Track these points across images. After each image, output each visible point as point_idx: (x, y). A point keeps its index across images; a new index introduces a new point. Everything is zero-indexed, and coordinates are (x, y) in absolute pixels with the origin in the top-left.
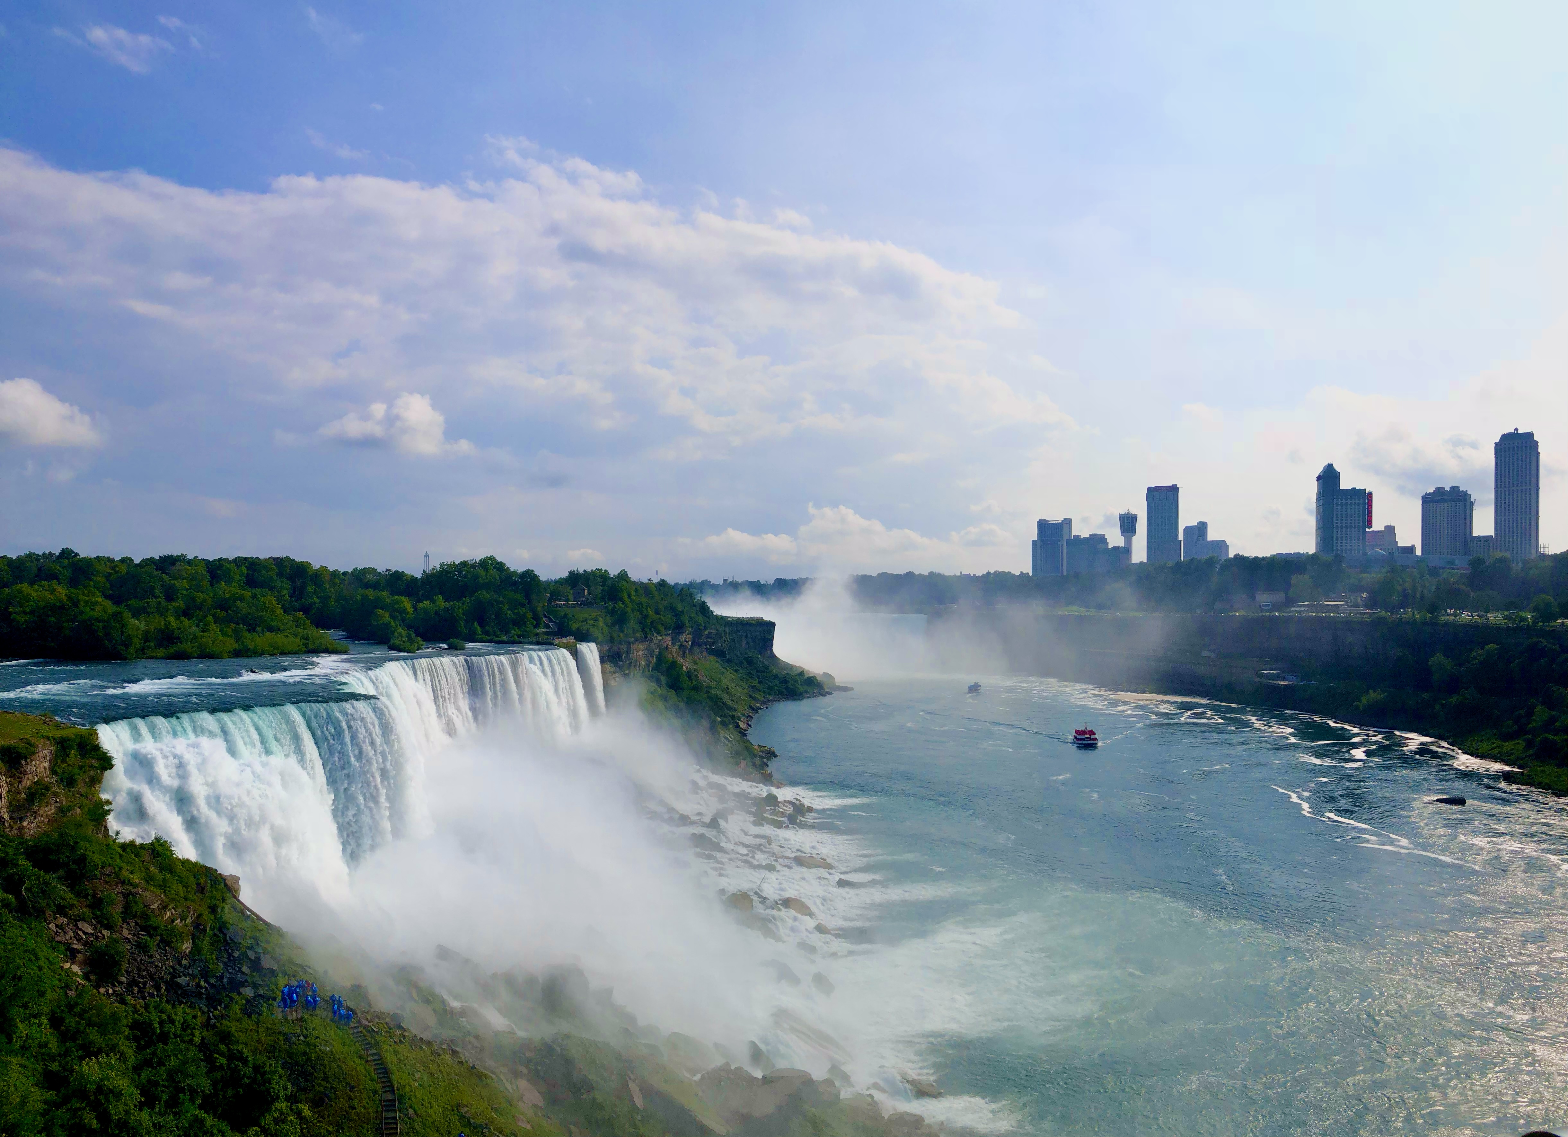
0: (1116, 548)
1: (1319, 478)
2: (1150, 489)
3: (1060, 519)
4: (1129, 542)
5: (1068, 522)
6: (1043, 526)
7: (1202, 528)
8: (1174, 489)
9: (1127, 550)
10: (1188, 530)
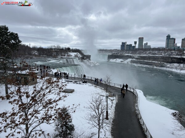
0: (133, 46)
1: (167, 36)
2: (139, 38)
3: (125, 42)
4: (135, 45)
5: (126, 42)
6: (123, 43)
7: (147, 43)
8: (143, 38)
9: (135, 46)
10: (145, 44)
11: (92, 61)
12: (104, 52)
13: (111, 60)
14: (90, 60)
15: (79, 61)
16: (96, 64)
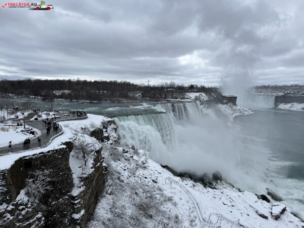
11: (238, 108)
12: (269, 90)
13: (282, 106)
14: (235, 104)
15: (202, 106)
16: (246, 113)
